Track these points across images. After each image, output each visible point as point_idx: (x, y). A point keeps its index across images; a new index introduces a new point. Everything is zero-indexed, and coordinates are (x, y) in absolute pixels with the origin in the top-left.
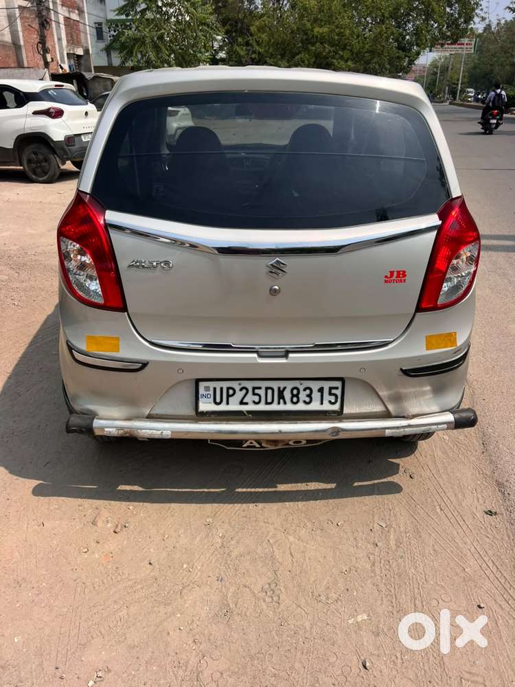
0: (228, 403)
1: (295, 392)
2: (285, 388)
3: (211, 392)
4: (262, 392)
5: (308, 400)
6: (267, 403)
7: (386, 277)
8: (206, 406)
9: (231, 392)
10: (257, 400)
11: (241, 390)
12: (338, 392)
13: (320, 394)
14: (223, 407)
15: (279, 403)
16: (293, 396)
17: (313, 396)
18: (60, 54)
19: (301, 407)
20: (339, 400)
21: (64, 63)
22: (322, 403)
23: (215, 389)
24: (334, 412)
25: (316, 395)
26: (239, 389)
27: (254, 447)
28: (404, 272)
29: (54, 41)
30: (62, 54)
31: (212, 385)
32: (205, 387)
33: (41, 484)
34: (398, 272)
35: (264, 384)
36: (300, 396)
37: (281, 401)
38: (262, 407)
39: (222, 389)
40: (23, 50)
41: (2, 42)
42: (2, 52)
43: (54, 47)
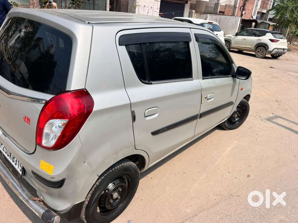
6: (8, 155)
10: (6, 152)
15: (10, 158)
21: (255, 16)
24: (20, 175)
29: (253, 6)
30: (255, 12)
34: (28, 118)
38: (6, 155)
40: (237, 9)
41: (229, 5)
42: (227, 9)
43: (252, 9)
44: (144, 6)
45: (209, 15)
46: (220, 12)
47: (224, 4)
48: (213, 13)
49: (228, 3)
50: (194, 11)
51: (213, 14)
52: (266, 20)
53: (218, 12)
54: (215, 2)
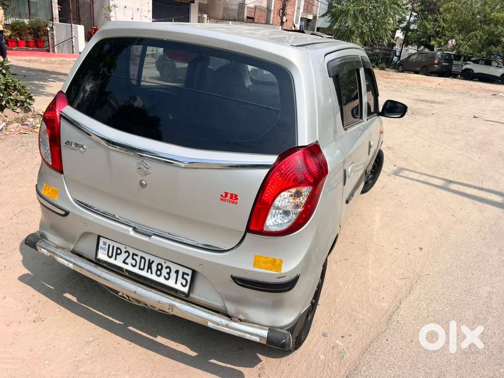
0: (116, 259)
1: (160, 267)
2: (153, 262)
3: (107, 247)
4: (138, 259)
5: (167, 276)
6: (140, 269)
7: (222, 196)
8: (102, 256)
9: (119, 251)
10: (134, 264)
11: (126, 252)
12: (189, 278)
13: (176, 275)
14: (112, 261)
15: (148, 272)
16: (158, 270)
17: (171, 274)
18: (296, 17)
19: (161, 280)
20: (188, 285)
21: (297, 23)
22: (176, 283)
23: (109, 245)
24: (183, 293)
25: (173, 275)
26: (124, 251)
27: (125, 298)
28: (236, 196)
29: (294, 9)
30: (297, 17)
31: (108, 242)
32: (104, 242)
33: (29, 274)
34: (232, 195)
35: (140, 254)
36: (162, 271)
37: (149, 270)
38: (136, 270)
39: (113, 247)
40: (272, 13)
41: (260, 6)
42: (258, 13)
43: (293, 13)
44: (124, 7)
45: (230, 22)
46: (248, 17)
47: (252, 5)
48: (237, 19)
49: (258, 4)
50: (205, 16)
51: (238, 21)
52: (314, 31)
53: (245, 17)
54: (238, 2)
